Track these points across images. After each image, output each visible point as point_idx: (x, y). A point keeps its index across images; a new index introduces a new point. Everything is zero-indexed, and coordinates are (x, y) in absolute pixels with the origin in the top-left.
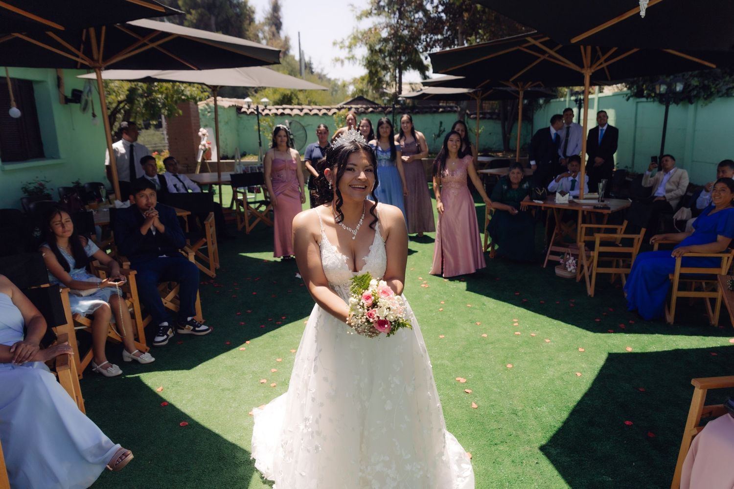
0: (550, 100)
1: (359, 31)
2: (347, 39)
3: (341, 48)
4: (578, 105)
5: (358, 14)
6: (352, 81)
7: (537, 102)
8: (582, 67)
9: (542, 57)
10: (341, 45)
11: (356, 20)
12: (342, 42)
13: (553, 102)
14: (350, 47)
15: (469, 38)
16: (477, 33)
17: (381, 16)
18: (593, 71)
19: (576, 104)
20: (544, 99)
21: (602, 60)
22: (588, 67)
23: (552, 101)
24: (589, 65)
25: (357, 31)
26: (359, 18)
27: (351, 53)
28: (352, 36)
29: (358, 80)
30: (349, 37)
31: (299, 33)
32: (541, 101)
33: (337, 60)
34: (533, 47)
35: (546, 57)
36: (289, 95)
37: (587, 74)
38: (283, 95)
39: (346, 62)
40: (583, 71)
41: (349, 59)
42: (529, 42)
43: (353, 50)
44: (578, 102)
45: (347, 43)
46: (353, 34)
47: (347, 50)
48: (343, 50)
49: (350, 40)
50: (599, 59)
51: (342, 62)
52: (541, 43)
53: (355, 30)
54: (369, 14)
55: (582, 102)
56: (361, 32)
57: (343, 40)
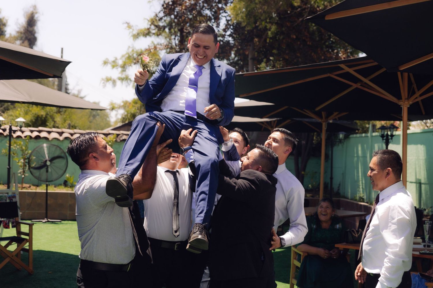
0: (349, 135)
1: (135, 50)
2: (121, 59)
3: (113, 67)
4: (385, 141)
5: (135, 32)
6: (122, 104)
7: (337, 136)
8: (399, 98)
9: (355, 86)
10: (113, 64)
11: (132, 38)
12: (114, 62)
13: (353, 137)
14: (124, 67)
15: (259, 66)
16: (268, 60)
17: (160, 36)
18: (411, 103)
19: (383, 139)
20: (344, 133)
21: (418, 94)
22: (405, 99)
23: (351, 136)
24: (407, 97)
25: (133, 50)
26: (136, 36)
27: (124, 73)
28: (127, 56)
29: (130, 103)
30: (123, 56)
31: (62, 49)
32: (341, 136)
33: (108, 80)
34: (347, 76)
35: (358, 85)
36: (44, 116)
37: (405, 106)
38: (36, 116)
39: (119, 83)
40: (400, 103)
41: (122, 79)
42: (342, 69)
43: (127, 70)
44: (385, 138)
45: (120, 62)
46: (128, 53)
47: (120, 69)
48: (115, 69)
49: (124, 59)
50: (414, 93)
51: (114, 82)
52: (355, 71)
53: (131, 50)
54: (147, 33)
55: (390, 137)
56: (137, 52)
57: (116, 59)
